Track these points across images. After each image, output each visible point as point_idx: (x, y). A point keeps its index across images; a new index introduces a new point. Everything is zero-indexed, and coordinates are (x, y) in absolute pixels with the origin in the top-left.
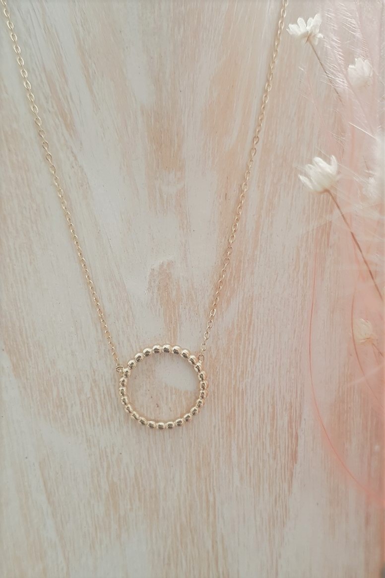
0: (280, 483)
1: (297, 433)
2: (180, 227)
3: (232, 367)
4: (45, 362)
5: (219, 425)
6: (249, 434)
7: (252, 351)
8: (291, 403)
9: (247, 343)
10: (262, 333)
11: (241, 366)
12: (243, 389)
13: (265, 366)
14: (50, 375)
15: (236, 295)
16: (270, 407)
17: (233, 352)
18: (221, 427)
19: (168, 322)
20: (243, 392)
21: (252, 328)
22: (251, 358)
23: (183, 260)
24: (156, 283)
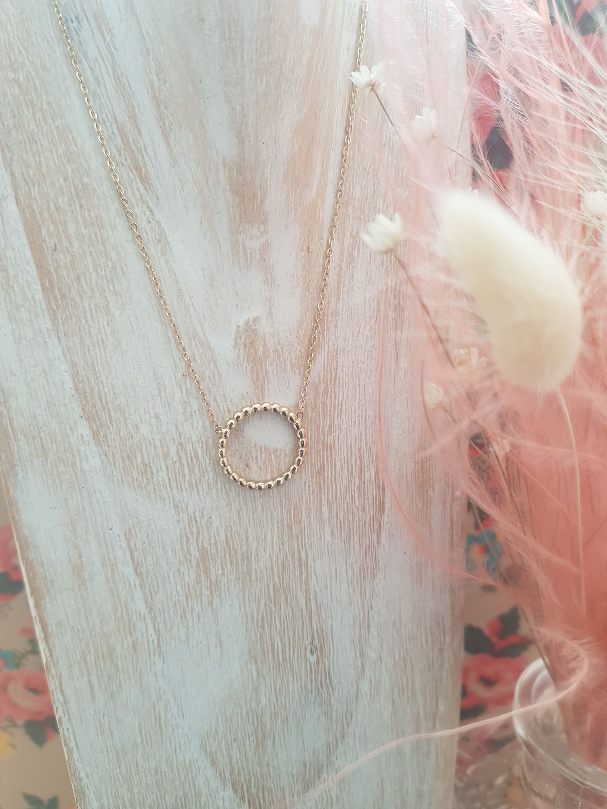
0: (369, 536)
1: (383, 484)
2: (264, 281)
3: (320, 422)
4: (127, 427)
5: (309, 481)
6: (338, 489)
7: (338, 404)
8: (377, 454)
9: (333, 396)
10: (347, 386)
11: (328, 420)
12: (331, 444)
13: (351, 419)
14: (133, 440)
15: (322, 349)
16: (358, 459)
17: (321, 406)
18: (311, 484)
19: (255, 379)
20: (331, 446)
21: (337, 382)
22: (338, 412)
23: (268, 315)
24: (242, 339)
